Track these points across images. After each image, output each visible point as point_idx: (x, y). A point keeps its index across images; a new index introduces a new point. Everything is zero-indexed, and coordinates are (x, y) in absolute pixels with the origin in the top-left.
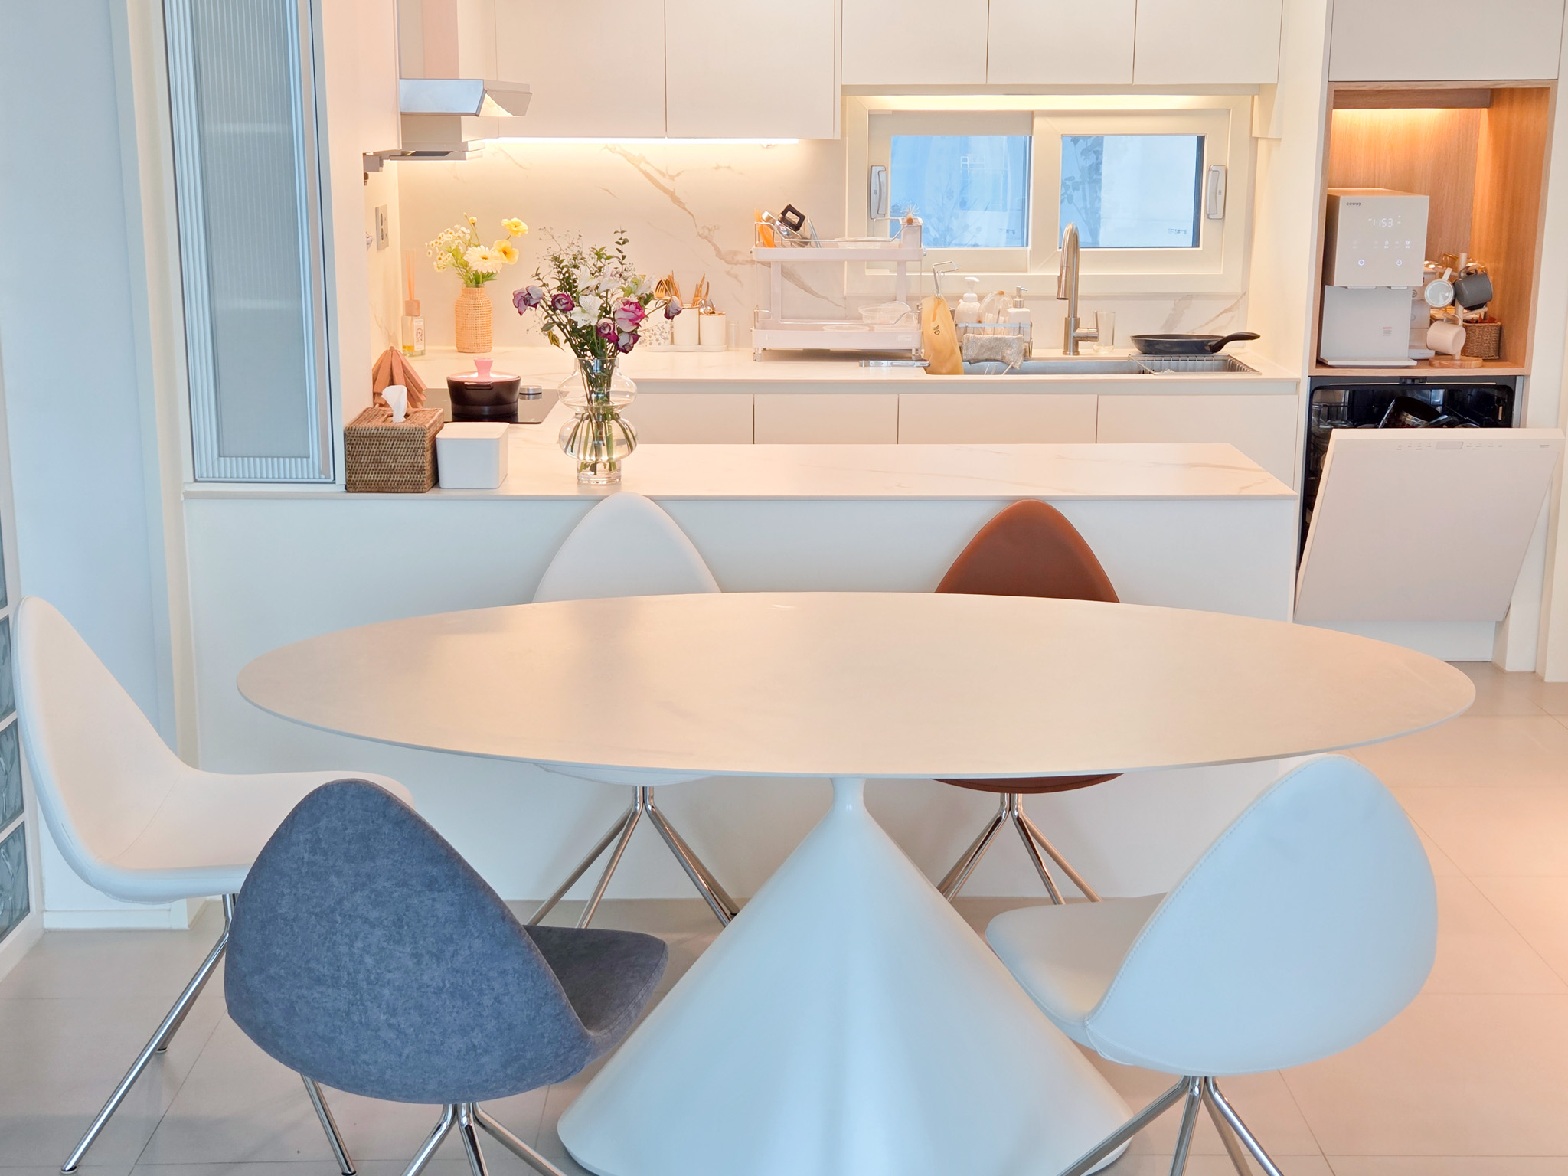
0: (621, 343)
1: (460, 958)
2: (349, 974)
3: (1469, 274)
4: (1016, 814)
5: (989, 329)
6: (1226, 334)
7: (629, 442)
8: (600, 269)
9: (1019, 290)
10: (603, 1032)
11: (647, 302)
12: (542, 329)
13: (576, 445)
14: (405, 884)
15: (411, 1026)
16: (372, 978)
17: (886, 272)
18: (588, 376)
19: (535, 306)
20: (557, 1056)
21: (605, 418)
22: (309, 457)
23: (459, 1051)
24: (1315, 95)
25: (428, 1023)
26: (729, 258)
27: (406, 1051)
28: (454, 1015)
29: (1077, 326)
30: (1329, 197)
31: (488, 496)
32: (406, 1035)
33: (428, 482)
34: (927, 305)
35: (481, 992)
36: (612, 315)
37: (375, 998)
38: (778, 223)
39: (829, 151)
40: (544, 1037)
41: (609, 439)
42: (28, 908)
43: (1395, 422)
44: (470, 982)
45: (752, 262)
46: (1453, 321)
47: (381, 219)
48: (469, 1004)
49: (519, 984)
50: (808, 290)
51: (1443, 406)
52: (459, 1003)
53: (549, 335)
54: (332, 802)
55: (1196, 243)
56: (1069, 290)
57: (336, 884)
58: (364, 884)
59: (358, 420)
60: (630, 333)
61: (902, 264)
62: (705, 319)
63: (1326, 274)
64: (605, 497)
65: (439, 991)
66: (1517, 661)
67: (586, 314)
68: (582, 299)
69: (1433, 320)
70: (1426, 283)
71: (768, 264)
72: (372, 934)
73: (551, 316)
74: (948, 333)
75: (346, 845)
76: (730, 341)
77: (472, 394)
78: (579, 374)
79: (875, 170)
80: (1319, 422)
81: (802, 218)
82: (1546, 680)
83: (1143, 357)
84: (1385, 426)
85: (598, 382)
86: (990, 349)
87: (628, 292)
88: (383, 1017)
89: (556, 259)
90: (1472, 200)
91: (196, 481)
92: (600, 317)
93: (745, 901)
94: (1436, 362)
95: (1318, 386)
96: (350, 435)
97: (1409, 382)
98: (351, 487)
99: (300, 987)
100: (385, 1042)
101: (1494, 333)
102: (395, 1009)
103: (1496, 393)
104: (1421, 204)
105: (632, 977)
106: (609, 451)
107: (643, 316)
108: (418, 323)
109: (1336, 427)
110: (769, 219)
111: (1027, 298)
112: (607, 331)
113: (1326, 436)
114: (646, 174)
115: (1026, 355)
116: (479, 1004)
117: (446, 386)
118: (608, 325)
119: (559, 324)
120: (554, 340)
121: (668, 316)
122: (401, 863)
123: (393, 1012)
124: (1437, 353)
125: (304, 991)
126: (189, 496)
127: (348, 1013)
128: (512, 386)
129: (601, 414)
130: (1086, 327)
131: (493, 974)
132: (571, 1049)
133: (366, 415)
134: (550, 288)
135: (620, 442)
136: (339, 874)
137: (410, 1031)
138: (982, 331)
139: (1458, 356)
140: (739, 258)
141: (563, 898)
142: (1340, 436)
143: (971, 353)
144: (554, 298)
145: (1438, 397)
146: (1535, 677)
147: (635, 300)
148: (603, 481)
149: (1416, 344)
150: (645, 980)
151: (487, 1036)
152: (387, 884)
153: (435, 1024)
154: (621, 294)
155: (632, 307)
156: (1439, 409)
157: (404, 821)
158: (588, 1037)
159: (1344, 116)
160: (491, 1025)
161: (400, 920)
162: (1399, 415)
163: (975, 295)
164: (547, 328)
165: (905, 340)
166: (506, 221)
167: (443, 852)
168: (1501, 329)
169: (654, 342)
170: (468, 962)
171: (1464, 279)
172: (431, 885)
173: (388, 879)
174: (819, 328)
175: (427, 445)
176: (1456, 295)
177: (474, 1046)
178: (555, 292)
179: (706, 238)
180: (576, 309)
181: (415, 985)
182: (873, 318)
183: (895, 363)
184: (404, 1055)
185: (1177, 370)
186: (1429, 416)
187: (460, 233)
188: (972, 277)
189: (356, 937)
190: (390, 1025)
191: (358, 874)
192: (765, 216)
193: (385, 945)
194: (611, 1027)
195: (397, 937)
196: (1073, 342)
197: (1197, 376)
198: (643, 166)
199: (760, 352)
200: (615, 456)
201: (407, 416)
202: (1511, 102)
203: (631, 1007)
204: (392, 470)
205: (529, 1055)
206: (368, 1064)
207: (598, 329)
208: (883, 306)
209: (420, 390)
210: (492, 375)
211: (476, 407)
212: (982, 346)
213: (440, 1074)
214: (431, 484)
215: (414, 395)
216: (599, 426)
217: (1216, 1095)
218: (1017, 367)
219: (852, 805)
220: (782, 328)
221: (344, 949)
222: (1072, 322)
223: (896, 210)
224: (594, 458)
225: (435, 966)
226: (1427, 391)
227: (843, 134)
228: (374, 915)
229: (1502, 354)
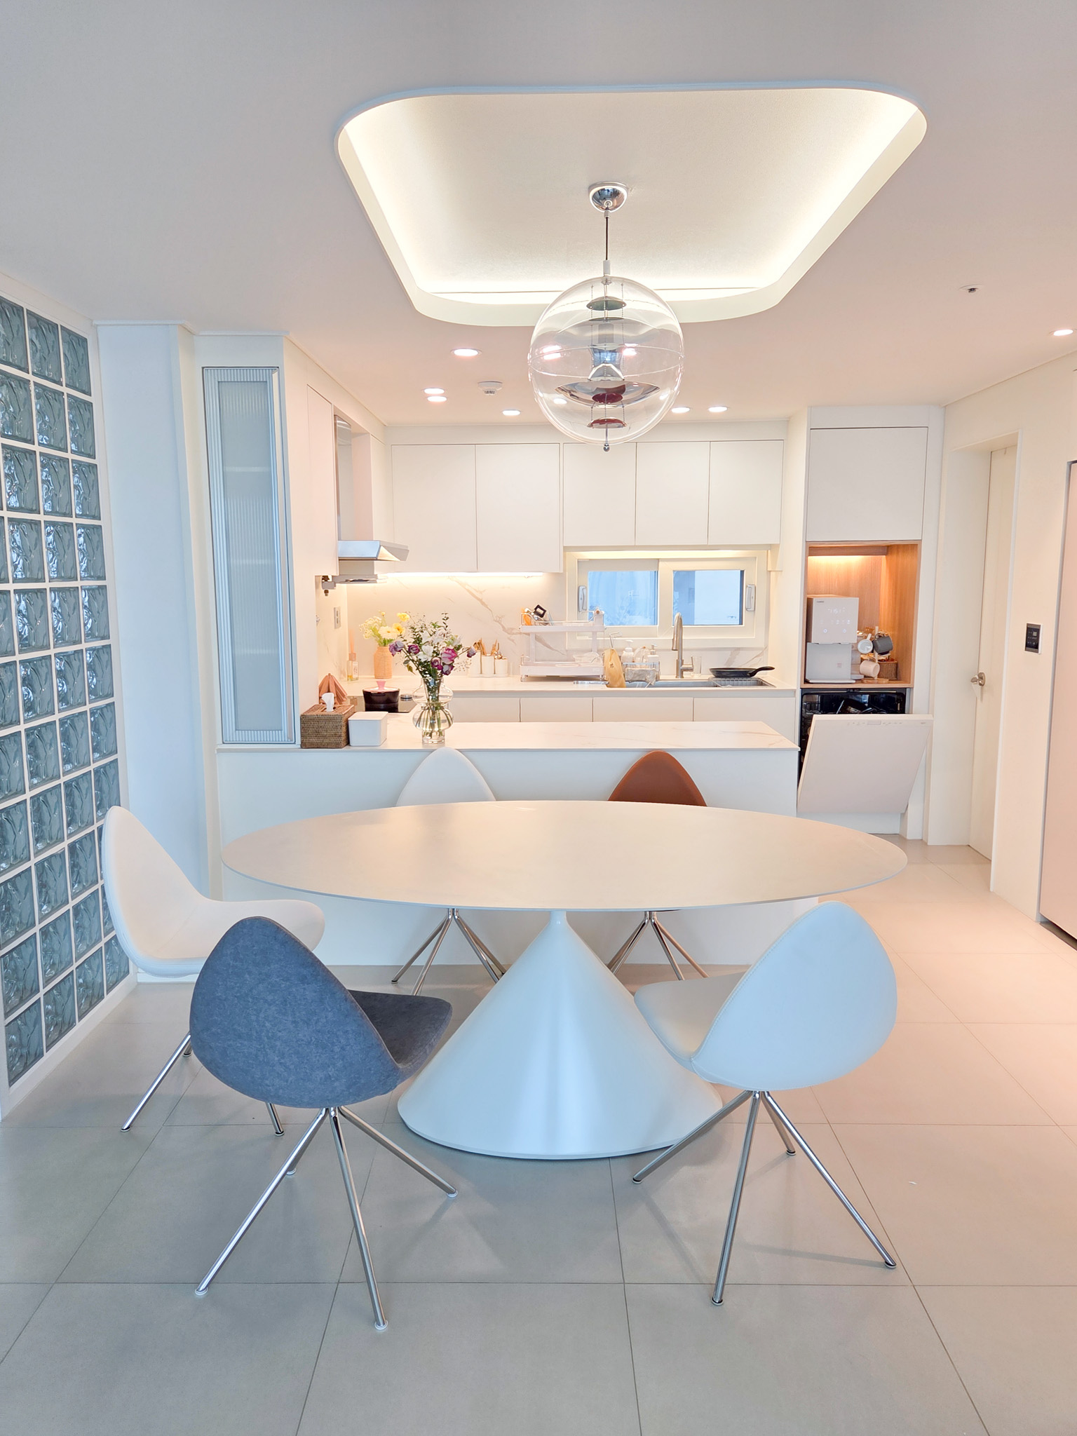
0: (444, 671)
1: (320, 1024)
2: (257, 1033)
3: (880, 636)
4: (653, 921)
5: (638, 666)
6: (757, 668)
7: (449, 721)
8: (434, 633)
9: (653, 646)
10: (408, 1065)
11: (458, 649)
12: (404, 663)
13: (421, 723)
14: (288, 980)
15: (292, 1064)
16: (270, 1035)
17: (587, 638)
18: (428, 687)
19: (400, 651)
20: (380, 1081)
21: (436, 709)
22: (281, 730)
23: (321, 1079)
24: (798, 549)
25: (303, 1062)
26: (509, 631)
27: (291, 1079)
28: (318, 1057)
29: (682, 664)
30: (808, 598)
31: (374, 750)
32: (290, 1069)
33: (344, 743)
34: (607, 653)
35: (333, 1044)
36: (440, 656)
37: (272, 1047)
38: (533, 614)
39: (558, 577)
40: (371, 1070)
41: (439, 720)
42: (128, 972)
43: (844, 711)
44: (326, 1038)
45: (520, 633)
46: (873, 660)
47: (337, 614)
48: (326, 1051)
49: (355, 1039)
50: (549, 647)
51: (868, 703)
52: (320, 1051)
53: (407, 666)
54: (245, 930)
55: (741, 623)
56: (678, 646)
57: (248, 979)
58: (264, 980)
59: (308, 711)
60: (449, 665)
61: (594, 633)
62: (497, 661)
63: (808, 638)
64: (435, 750)
65: (309, 1043)
66: (913, 833)
67: (426, 655)
68: (423, 647)
69: (862, 660)
70: (858, 642)
71: (528, 634)
72: (270, 1009)
73: (408, 656)
74: (617, 667)
75: (254, 957)
76: (510, 672)
77: (375, 698)
78: (424, 686)
79: (581, 588)
80: (806, 712)
81: (545, 611)
82: (929, 844)
83: (716, 679)
84: (839, 713)
85: (433, 690)
86: (639, 675)
87: (449, 644)
88: (276, 1059)
89: (413, 628)
90: (879, 601)
91: (224, 743)
92: (433, 657)
93: (509, 966)
94: (865, 681)
95: (805, 693)
96: (303, 717)
97: (852, 691)
98: (304, 745)
99: (229, 1040)
100: (278, 1073)
101: (894, 666)
102: (283, 1054)
103: (896, 696)
104: (854, 602)
105: (430, 1028)
106: (439, 726)
107: (456, 656)
108: (355, 664)
109: (815, 713)
110: (528, 612)
111: (657, 650)
112: (436, 664)
113: (811, 718)
114: (468, 591)
115: (657, 678)
116: (332, 1051)
117: (362, 695)
118: (437, 661)
119: (413, 661)
120: (410, 669)
121: (468, 656)
122: (285, 967)
123: (282, 1055)
124: (865, 677)
125: (231, 1042)
126: (219, 751)
127: (256, 1056)
128: (396, 693)
129: (435, 707)
130: (686, 665)
131: (340, 1033)
132: (388, 1076)
133: (314, 708)
134: (408, 642)
135: (444, 721)
136: (250, 973)
137: (292, 1067)
138: (635, 666)
139: (876, 678)
140: (514, 631)
141: (413, 964)
142: (818, 719)
143: (630, 678)
144: (409, 646)
145: (865, 699)
146: (922, 842)
147: (451, 647)
148: (436, 741)
149: (854, 672)
150: (437, 1029)
151: (337, 1070)
152: (277, 980)
153: (306, 1063)
154: (445, 645)
155: (450, 651)
156: (866, 705)
157: (287, 942)
158: (398, 1069)
159: (815, 560)
160: (339, 1064)
161: (285, 1001)
162: (847, 707)
163: (631, 649)
164: (406, 662)
165: (596, 670)
166: (399, 614)
167: (310, 960)
168: (897, 664)
169: (462, 669)
170: (325, 1027)
171: (878, 639)
172: (303, 980)
173: (278, 977)
174: (554, 665)
175: (343, 723)
176: (874, 647)
177: (330, 1076)
178: (410, 644)
179: (498, 622)
180: (420, 653)
181: (294, 1040)
182: (581, 660)
183: (591, 682)
184: (289, 1081)
185: (733, 685)
186: (861, 708)
187: (376, 620)
188: (630, 640)
189: (261, 1011)
190: (281, 1063)
191: (260, 974)
192: (526, 611)
193: (277, 1015)
194: (413, 1061)
195: (284, 1011)
196: (680, 672)
197: (743, 688)
198: (467, 587)
199: (524, 677)
200: (442, 728)
201: (334, 708)
202: (898, 552)
203: (427, 1047)
204: (325, 737)
205: (363, 1081)
206: (269, 1086)
207: (432, 663)
208: (585, 654)
209: (344, 696)
210: (385, 688)
211: (378, 705)
212: (635, 674)
213: (310, 1093)
214: (345, 744)
215: (340, 697)
216: (434, 713)
217: (769, 1098)
218: (652, 684)
219: (560, 922)
220: (537, 665)
221: (253, 1018)
222: (680, 662)
223: (592, 608)
224: (431, 730)
225: (306, 1029)
226: (859, 696)
227: (565, 570)
228: (270, 998)
229: (898, 677)
